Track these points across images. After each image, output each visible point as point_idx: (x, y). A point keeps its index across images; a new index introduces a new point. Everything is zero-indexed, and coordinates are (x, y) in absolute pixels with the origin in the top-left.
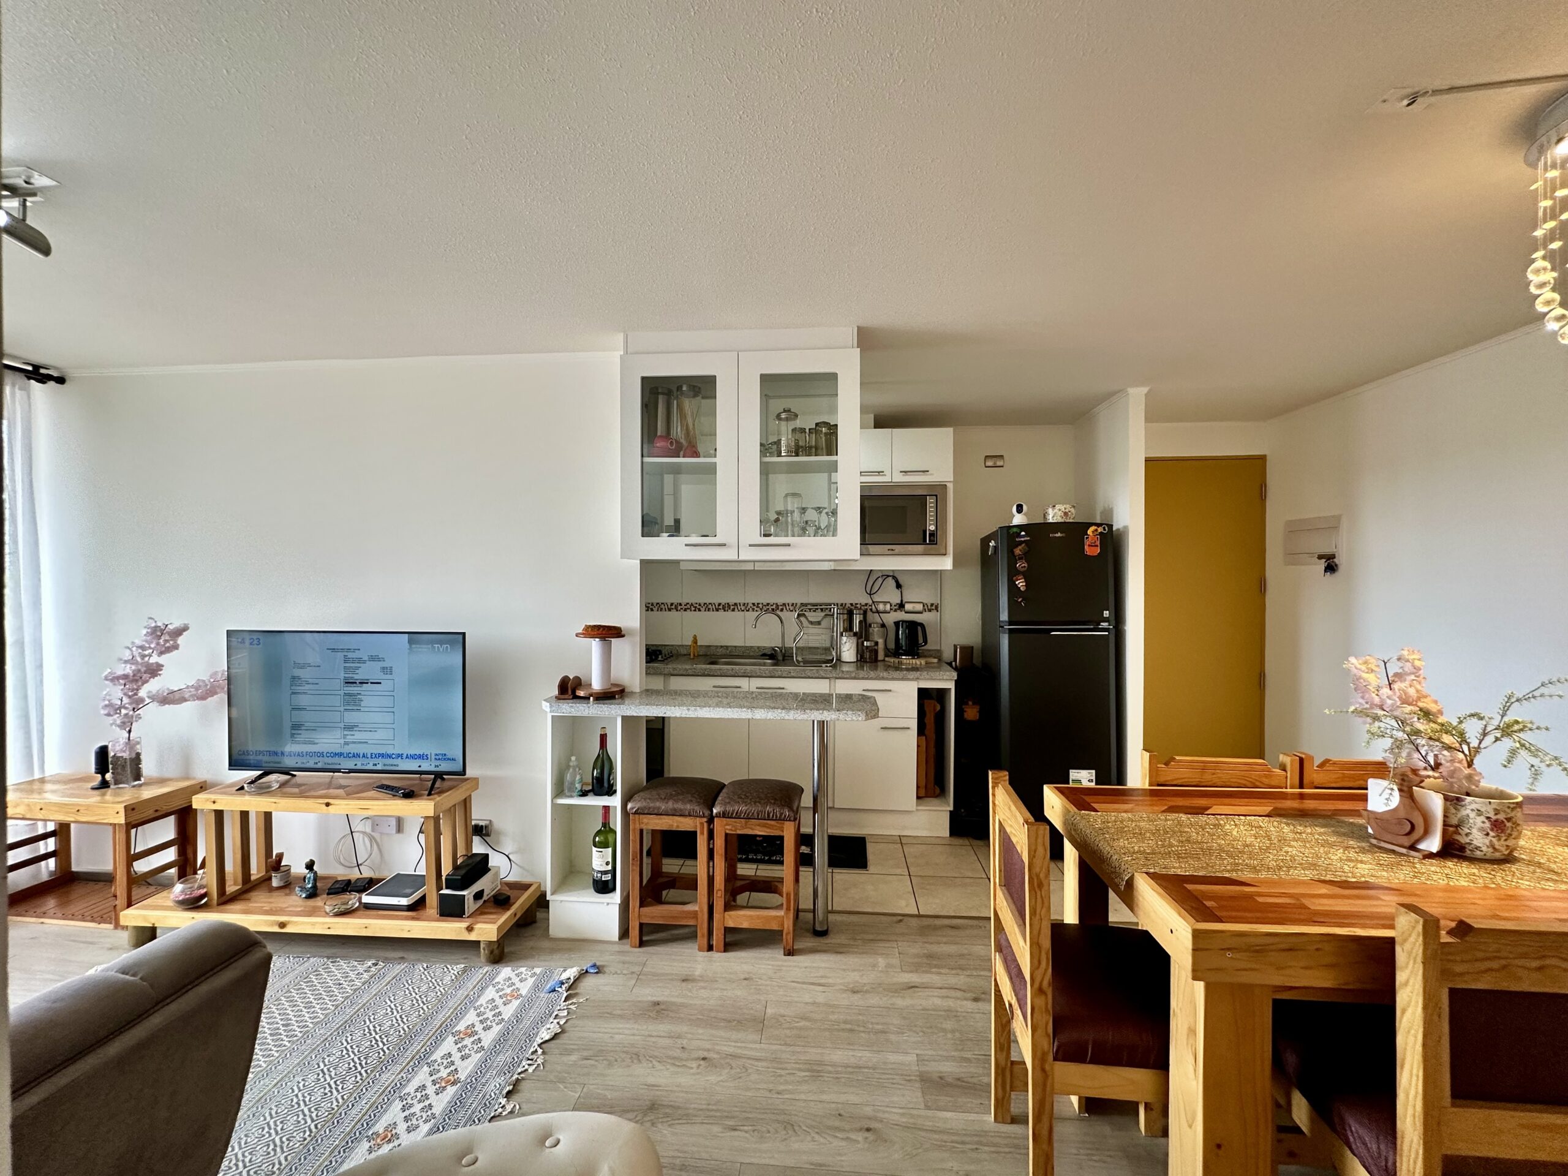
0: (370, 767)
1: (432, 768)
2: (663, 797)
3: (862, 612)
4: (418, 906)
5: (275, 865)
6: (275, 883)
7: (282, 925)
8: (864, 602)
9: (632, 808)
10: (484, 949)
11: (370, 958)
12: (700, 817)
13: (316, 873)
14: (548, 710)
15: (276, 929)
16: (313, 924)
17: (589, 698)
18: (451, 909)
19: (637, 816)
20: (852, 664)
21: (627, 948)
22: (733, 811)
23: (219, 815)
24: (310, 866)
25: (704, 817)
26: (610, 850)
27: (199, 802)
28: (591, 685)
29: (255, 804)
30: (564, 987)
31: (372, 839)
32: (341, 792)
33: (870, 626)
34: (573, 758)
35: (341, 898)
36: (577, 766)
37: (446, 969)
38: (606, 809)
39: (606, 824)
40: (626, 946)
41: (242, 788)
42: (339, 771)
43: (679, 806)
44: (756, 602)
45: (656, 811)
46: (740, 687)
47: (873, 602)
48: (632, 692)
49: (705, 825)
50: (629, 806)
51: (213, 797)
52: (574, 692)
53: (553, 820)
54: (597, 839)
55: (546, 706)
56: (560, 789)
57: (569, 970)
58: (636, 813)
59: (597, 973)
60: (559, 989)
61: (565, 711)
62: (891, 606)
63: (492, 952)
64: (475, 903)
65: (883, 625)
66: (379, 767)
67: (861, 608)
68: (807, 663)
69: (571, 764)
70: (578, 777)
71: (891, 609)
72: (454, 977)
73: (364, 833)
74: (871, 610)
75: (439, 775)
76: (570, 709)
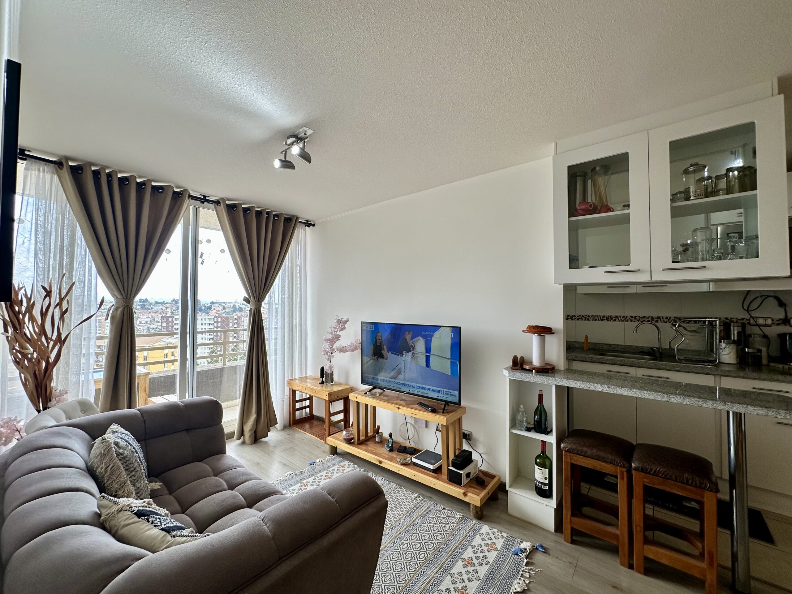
0: (415, 393)
1: (444, 398)
2: (588, 445)
3: (740, 325)
4: (438, 471)
5: (377, 431)
6: (377, 440)
7: (380, 462)
8: (740, 316)
9: (564, 447)
10: (473, 509)
11: (417, 492)
12: (621, 466)
13: (392, 440)
14: (507, 375)
15: (378, 463)
16: (393, 466)
17: (532, 371)
18: (455, 479)
19: (568, 454)
20: (735, 365)
21: (562, 540)
22: (651, 470)
23: (358, 403)
24: (390, 435)
25: (624, 467)
26: (547, 470)
27: (352, 396)
28: (532, 362)
29: (370, 402)
30: (524, 554)
31: (414, 427)
32: (403, 403)
33: (750, 336)
34: (522, 406)
35: (403, 456)
36: (524, 411)
37: (453, 513)
38: (544, 443)
39: (543, 452)
40: (560, 539)
41: (366, 393)
42: (402, 392)
43: (602, 454)
44: (634, 315)
45: (583, 454)
46: (628, 373)
47: (751, 317)
48: (558, 370)
49: (625, 474)
50: (562, 445)
51: (357, 396)
52: (522, 365)
53: (510, 441)
54: (538, 461)
55: (506, 373)
56: (514, 424)
57: (525, 543)
58: (568, 451)
59: (544, 552)
60: (521, 555)
61: (518, 377)
62: (772, 320)
63: (477, 512)
64: (466, 479)
65: (765, 336)
66: (419, 393)
67: (737, 322)
68: (688, 361)
69: (521, 410)
70: (525, 419)
71: (772, 323)
72: (457, 520)
73: (411, 424)
74: (749, 323)
75: (447, 403)
76: (519, 376)
